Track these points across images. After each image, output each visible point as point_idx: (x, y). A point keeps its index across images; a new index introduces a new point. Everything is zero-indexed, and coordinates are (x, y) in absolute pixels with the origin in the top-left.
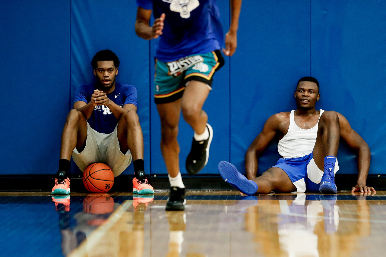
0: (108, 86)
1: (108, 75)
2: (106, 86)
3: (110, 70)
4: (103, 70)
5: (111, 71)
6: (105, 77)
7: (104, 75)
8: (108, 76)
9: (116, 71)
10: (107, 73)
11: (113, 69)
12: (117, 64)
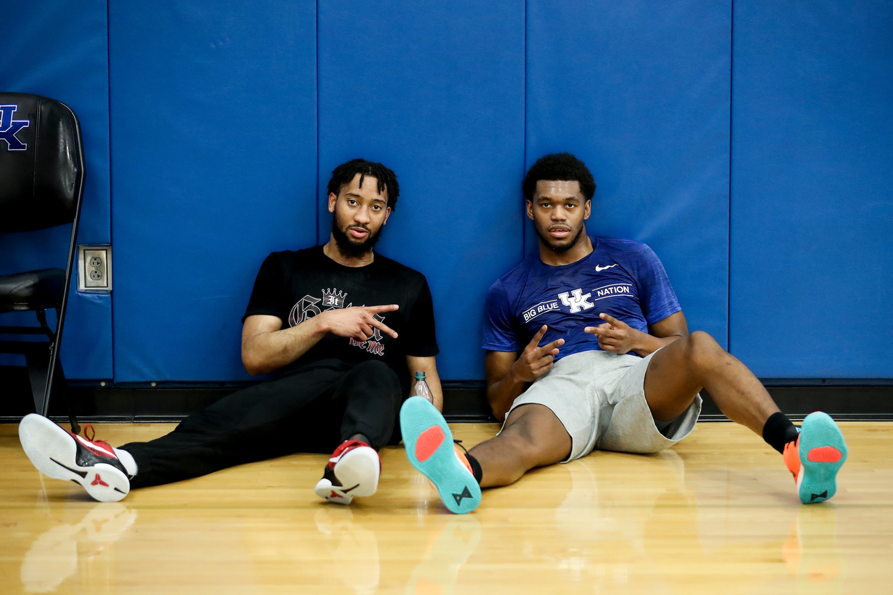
0: (564, 242)
1: (564, 218)
2: (558, 243)
3: (568, 203)
4: (552, 203)
5: (570, 205)
6: (556, 221)
7: (554, 217)
8: (563, 220)
9: (586, 208)
10: (560, 212)
11: (578, 201)
12: (588, 191)
